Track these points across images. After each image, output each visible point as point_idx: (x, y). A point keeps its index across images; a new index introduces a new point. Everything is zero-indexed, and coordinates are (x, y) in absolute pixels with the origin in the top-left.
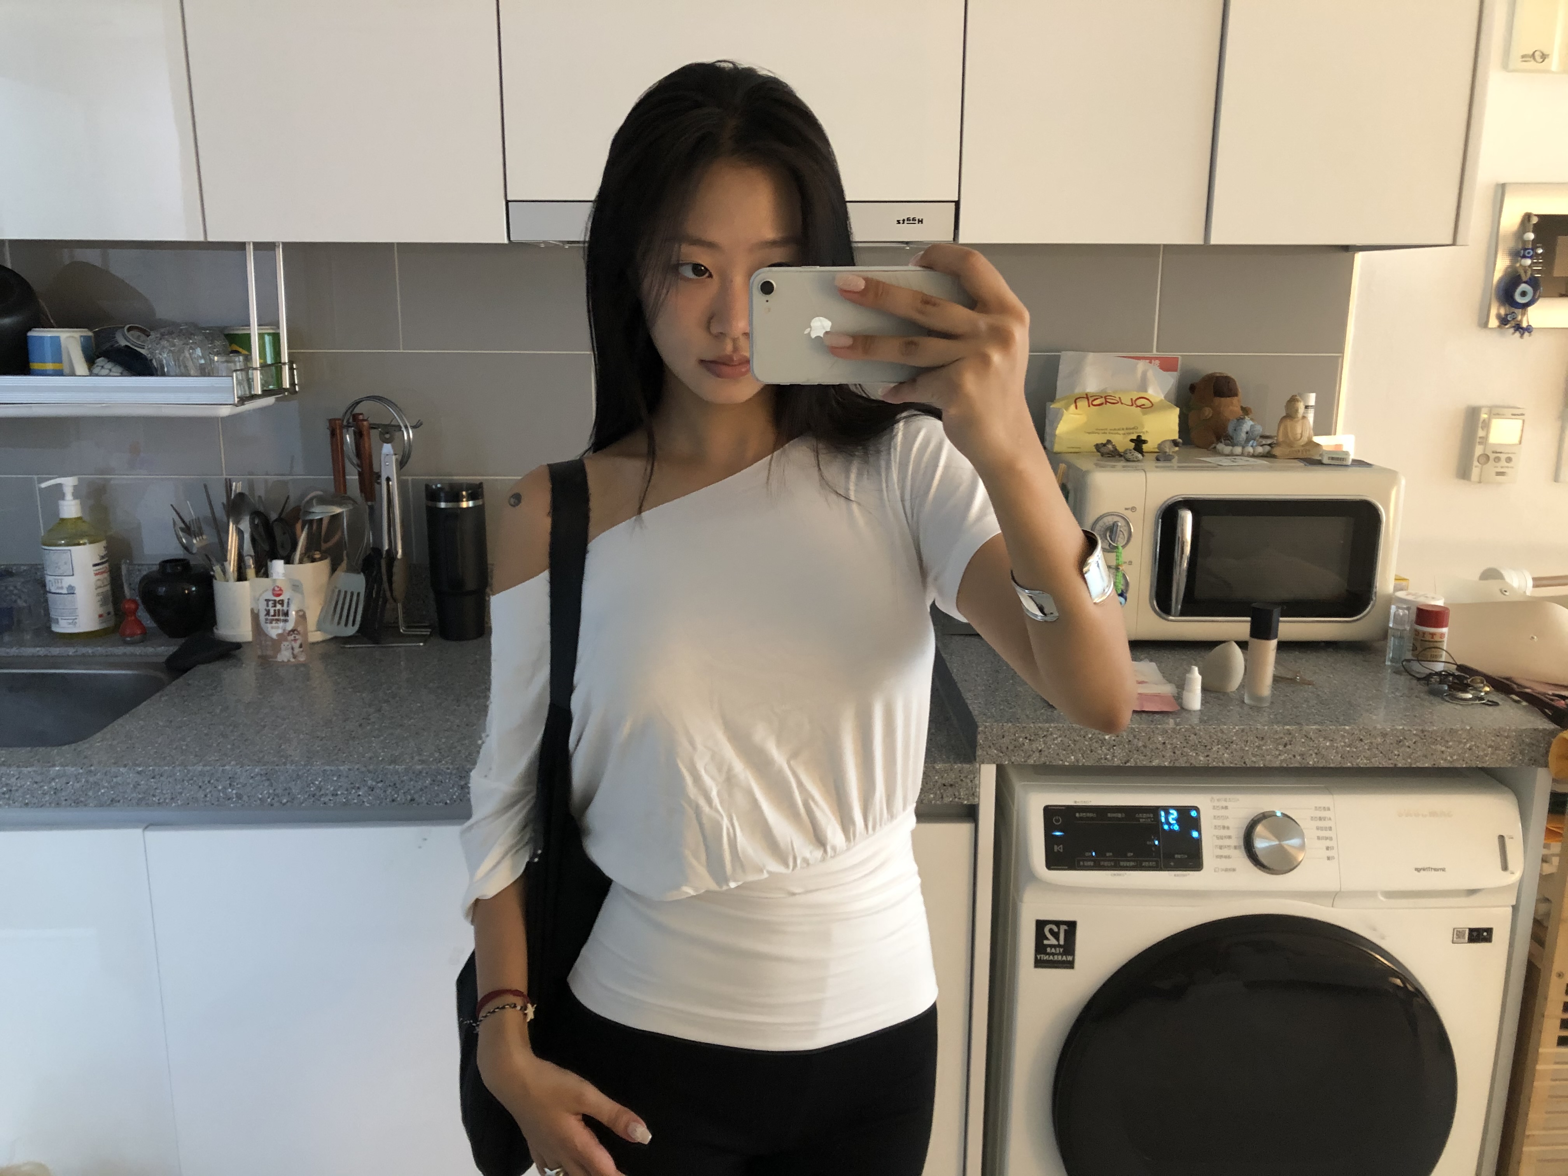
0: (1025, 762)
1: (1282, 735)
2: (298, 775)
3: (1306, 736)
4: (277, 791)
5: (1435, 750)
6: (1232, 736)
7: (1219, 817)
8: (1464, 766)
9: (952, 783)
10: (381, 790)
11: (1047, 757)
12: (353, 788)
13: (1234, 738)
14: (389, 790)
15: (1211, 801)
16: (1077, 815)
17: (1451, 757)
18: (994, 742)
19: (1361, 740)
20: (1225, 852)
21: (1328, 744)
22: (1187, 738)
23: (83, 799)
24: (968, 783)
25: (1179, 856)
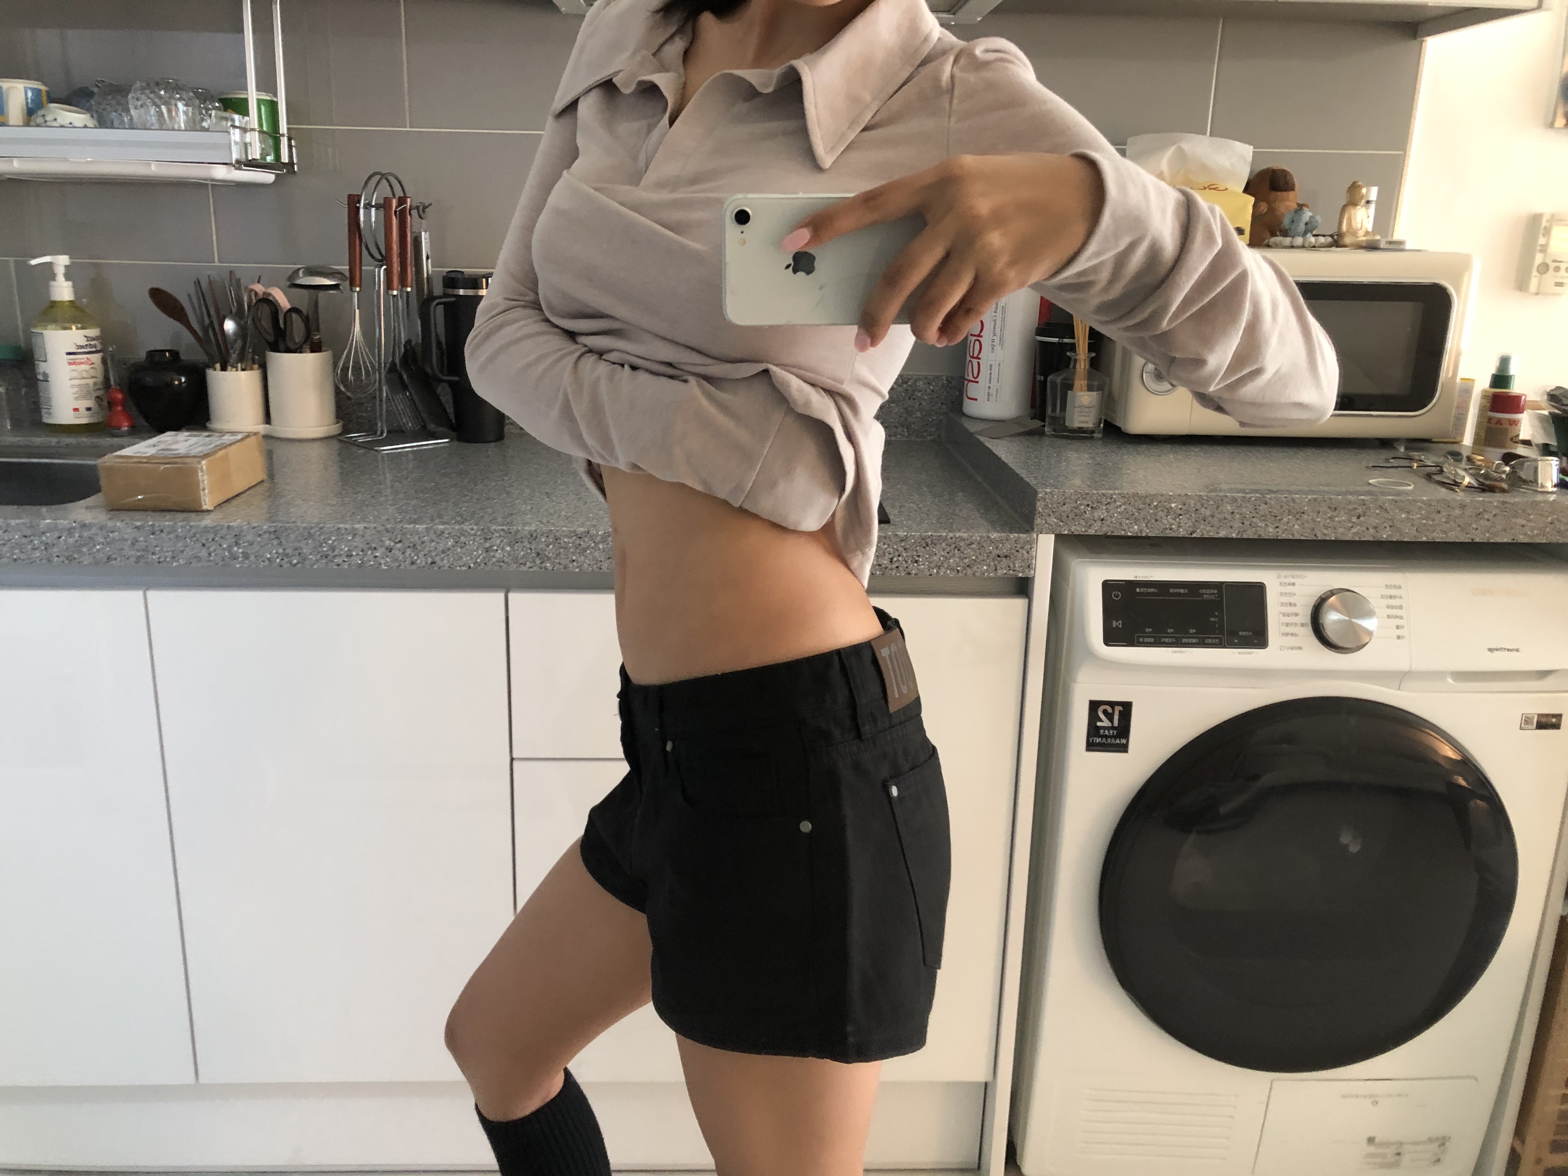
0: (1086, 532)
1: (1356, 506)
2: (309, 533)
3: (1381, 507)
4: (287, 551)
5: (1515, 524)
7: (1285, 593)
8: (1544, 541)
9: (1007, 554)
10: (400, 551)
11: (1109, 526)
12: (370, 548)
13: (1306, 508)
14: (408, 551)
15: (1278, 577)
16: (1138, 590)
17: (1532, 532)
18: (1054, 510)
19: (1439, 512)
20: (1292, 630)
21: (1403, 516)
22: (1257, 507)
23: (76, 556)
24: (1023, 554)
25: (1244, 633)
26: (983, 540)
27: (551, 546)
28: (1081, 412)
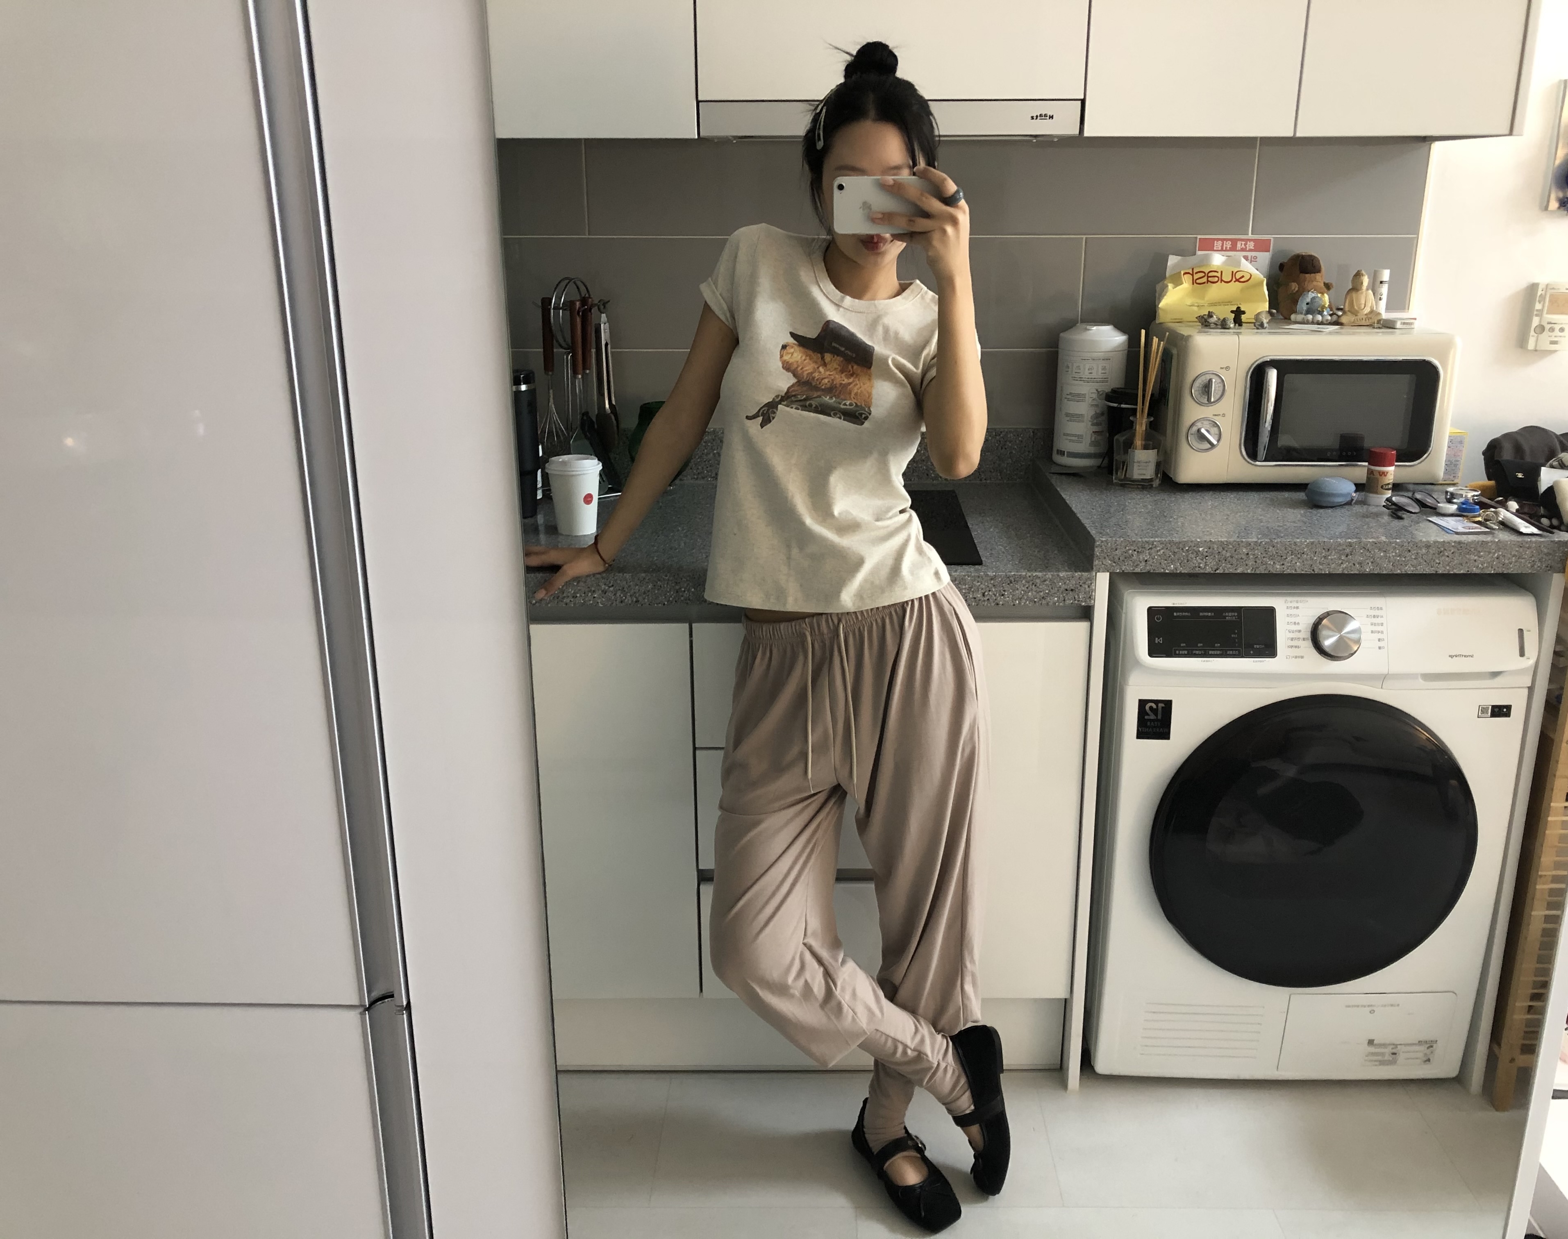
0: (1134, 570)
1: (1344, 547)
3: (1364, 548)
5: (1469, 560)
7: (1291, 615)
8: (1492, 572)
9: (1073, 588)
10: (612, 592)
11: (1151, 566)
12: (590, 591)
13: (1305, 550)
14: (619, 593)
15: (1285, 602)
16: (1175, 614)
17: (1482, 565)
18: (1108, 554)
19: (1409, 551)
20: (1294, 643)
21: (1382, 554)
24: (1085, 588)
25: (1257, 647)
26: (1054, 577)
28: (1139, 466)
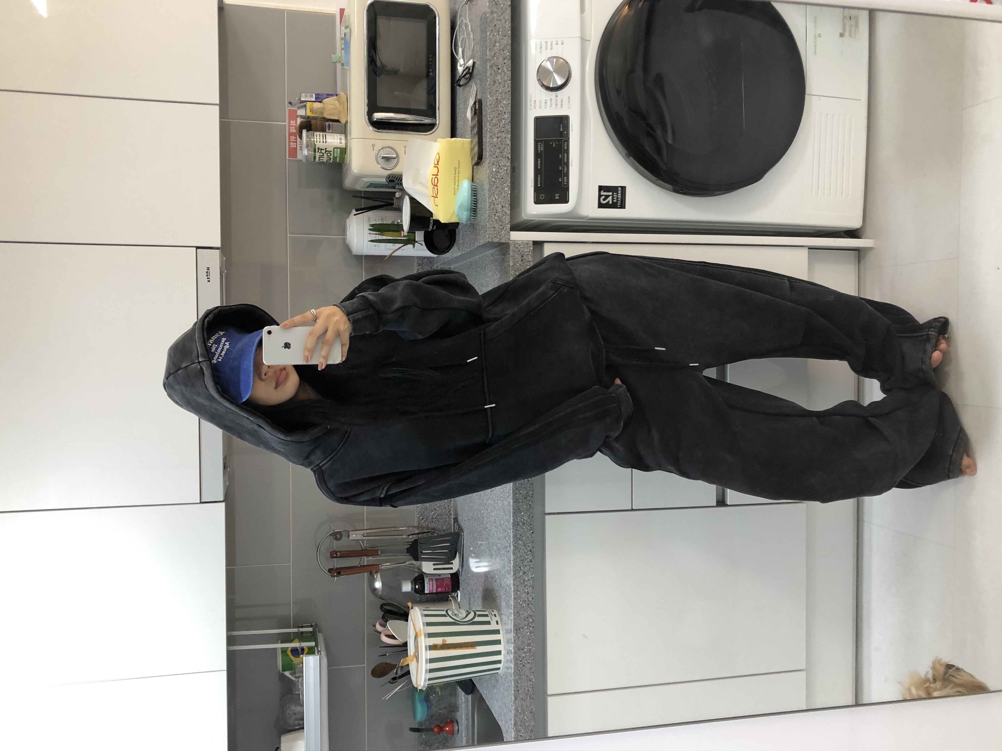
0: (508, 214)
1: (493, 71)
2: (517, 613)
3: (493, 57)
6: (493, 99)
7: (540, 106)
9: (521, 256)
10: (525, 568)
11: (506, 203)
12: (524, 583)
14: (525, 563)
15: (531, 109)
16: (539, 185)
18: (497, 233)
19: (495, 25)
20: (559, 102)
21: (498, 44)
22: (494, 124)
24: (521, 247)
25: (561, 128)
26: (513, 269)
27: (521, 492)
